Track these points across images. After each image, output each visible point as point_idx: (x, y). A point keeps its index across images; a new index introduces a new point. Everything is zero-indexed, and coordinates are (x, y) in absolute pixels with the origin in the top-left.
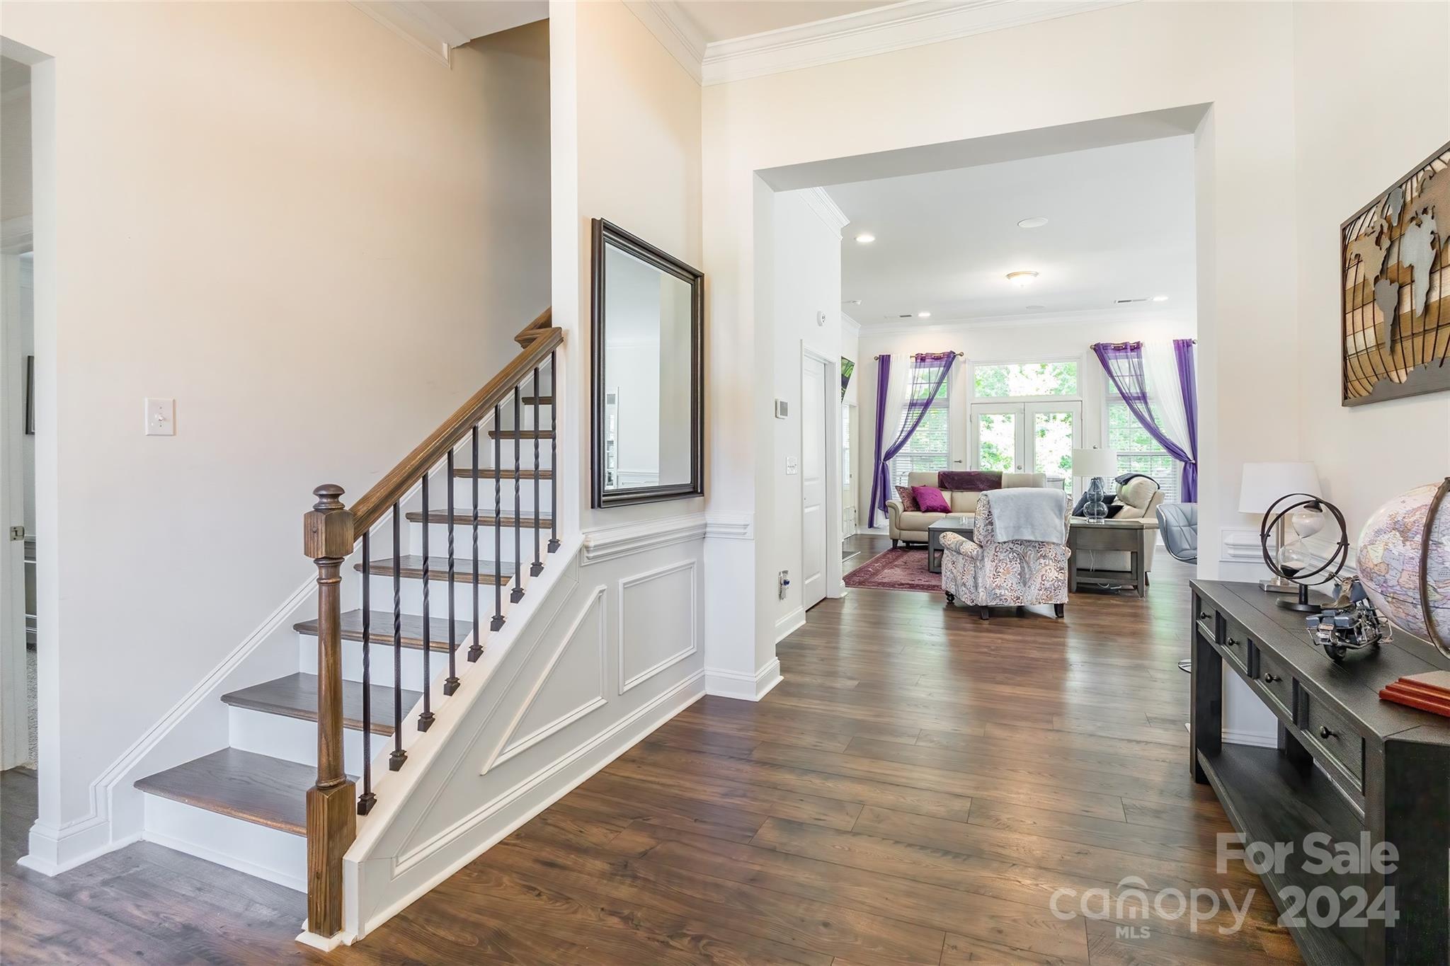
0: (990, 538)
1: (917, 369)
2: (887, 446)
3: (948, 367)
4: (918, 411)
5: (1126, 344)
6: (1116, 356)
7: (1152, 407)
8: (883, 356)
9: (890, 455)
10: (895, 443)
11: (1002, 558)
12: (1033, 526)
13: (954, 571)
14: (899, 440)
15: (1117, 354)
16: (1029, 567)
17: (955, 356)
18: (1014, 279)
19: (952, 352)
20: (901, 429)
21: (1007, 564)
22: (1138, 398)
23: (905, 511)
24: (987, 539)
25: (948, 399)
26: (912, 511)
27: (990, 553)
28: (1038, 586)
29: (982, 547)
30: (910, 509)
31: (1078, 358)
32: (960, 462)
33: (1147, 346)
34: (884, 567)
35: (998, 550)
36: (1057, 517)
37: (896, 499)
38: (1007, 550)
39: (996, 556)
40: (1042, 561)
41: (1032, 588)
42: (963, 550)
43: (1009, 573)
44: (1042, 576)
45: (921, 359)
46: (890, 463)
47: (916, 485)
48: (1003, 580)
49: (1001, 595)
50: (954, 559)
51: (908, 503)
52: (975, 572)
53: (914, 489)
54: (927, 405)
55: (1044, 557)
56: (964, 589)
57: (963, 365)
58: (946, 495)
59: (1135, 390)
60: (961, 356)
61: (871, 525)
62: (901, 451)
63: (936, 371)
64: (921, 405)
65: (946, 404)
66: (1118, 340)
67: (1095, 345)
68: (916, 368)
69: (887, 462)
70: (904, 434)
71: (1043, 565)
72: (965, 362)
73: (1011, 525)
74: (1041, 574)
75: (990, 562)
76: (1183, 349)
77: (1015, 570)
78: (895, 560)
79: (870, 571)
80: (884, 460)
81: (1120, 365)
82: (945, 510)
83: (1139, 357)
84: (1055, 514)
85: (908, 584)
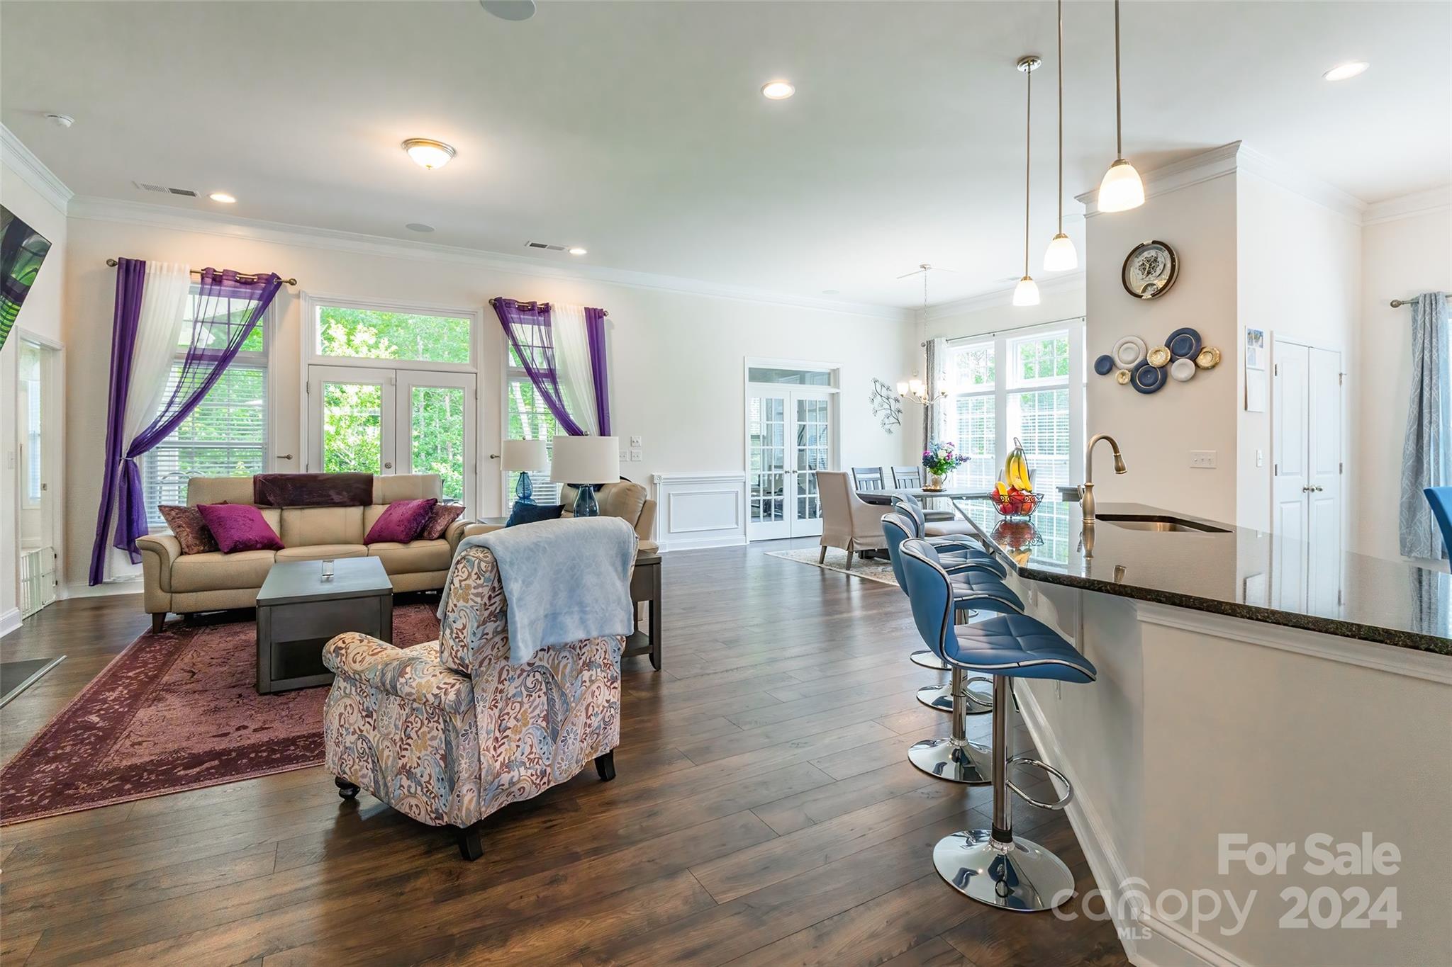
0: (489, 652)
1: (205, 298)
2: (133, 429)
3: (267, 299)
4: (203, 371)
5: (533, 304)
6: (520, 318)
7: (561, 388)
8: (128, 261)
9: (142, 444)
10: (156, 423)
11: (512, 692)
12: (582, 605)
13: (372, 736)
14: (165, 419)
15: (522, 317)
16: (563, 694)
17: (280, 284)
18: (415, 151)
19: (274, 275)
20: (168, 400)
21: (521, 703)
22: (545, 376)
23: (182, 553)
24: (481, 657)
25: (265, 353)
26: (198, 552)
27: (487, 687)
28: (580, 731)
29: (468, 676)
30: (196, 549)
31: (473, 315)
32: (288, 457)
33: (556, 309)
34: (135, 700)
35: (504, 676)
36: (619, 578)
37: (158, 530)
38: (523, 671)
39: (501, 691)
40: (586, 675)
41: (570, 742)
42: (407, 689)
43: (525, 725)
44: (587, 709)
45: (213, 280)
46: (142, 461)
47: (206, 501)
48: (514, 745)
49: (512, 784)
50: (369, 703)
51: (188, 537)
52: (448, 743)
53: (202, 509)
54: (224, 359)
55: (589, 665)
56: (405, 782)
57: (295, 301)
58: (271, 517)
59: (540, 364)
60: (292, 284)
61: (96, 577)
62: (166, 439)
63: (242, 306)
64: (212, 358)
65: (261, 361)
66: (523, 298)
67: (495, 300)
68: (201, 294)
69: (136, 459)
70: (175, 409)
71: (588, 684)
72: (298, 296)
73: (542, 613)
74: (585, 703)
75: (487, 711)
76: (594, 318)
77: (537, 712)
78: (163, 667)
79: (92, 727)
80: (129, 454)
81: (525, 332)
82: (273, 544)
83: (548, 324)
84: (616, 570)
85: (213, 755)
